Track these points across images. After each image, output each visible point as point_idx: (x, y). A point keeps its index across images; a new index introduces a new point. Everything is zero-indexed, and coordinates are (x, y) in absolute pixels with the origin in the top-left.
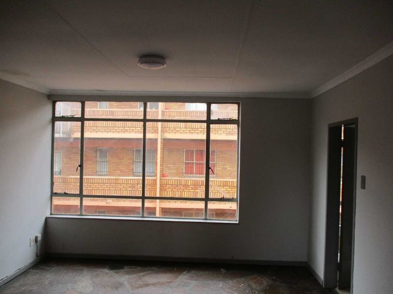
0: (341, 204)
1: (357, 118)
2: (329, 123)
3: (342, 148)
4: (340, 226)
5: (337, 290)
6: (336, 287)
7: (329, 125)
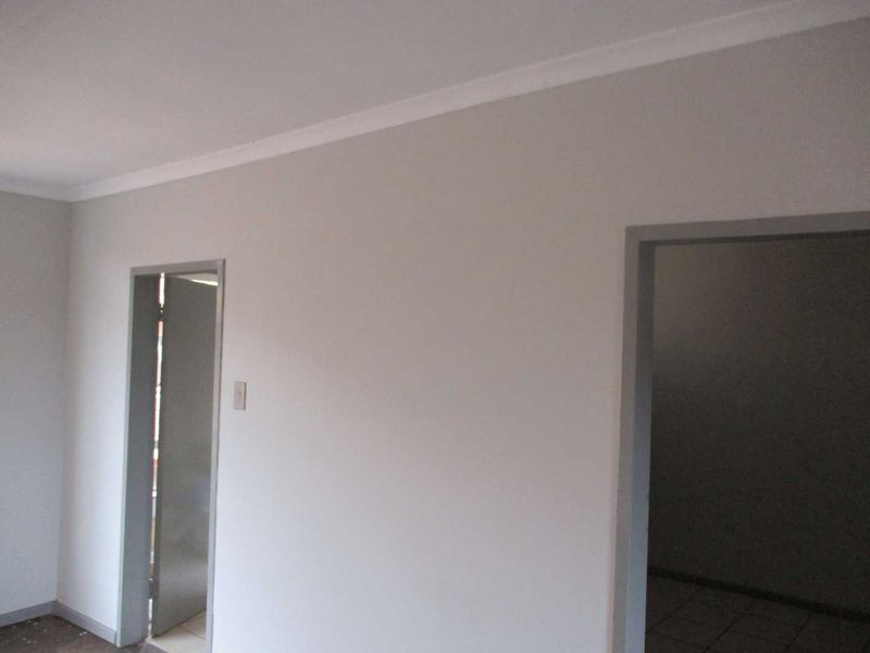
0: (156, 445)
1: (224, 261)
2: (133, 266)
3: (161, 324)
4: (155, 494)
5: (149, 640)
6: (146, 637)
7: (133, 269)
